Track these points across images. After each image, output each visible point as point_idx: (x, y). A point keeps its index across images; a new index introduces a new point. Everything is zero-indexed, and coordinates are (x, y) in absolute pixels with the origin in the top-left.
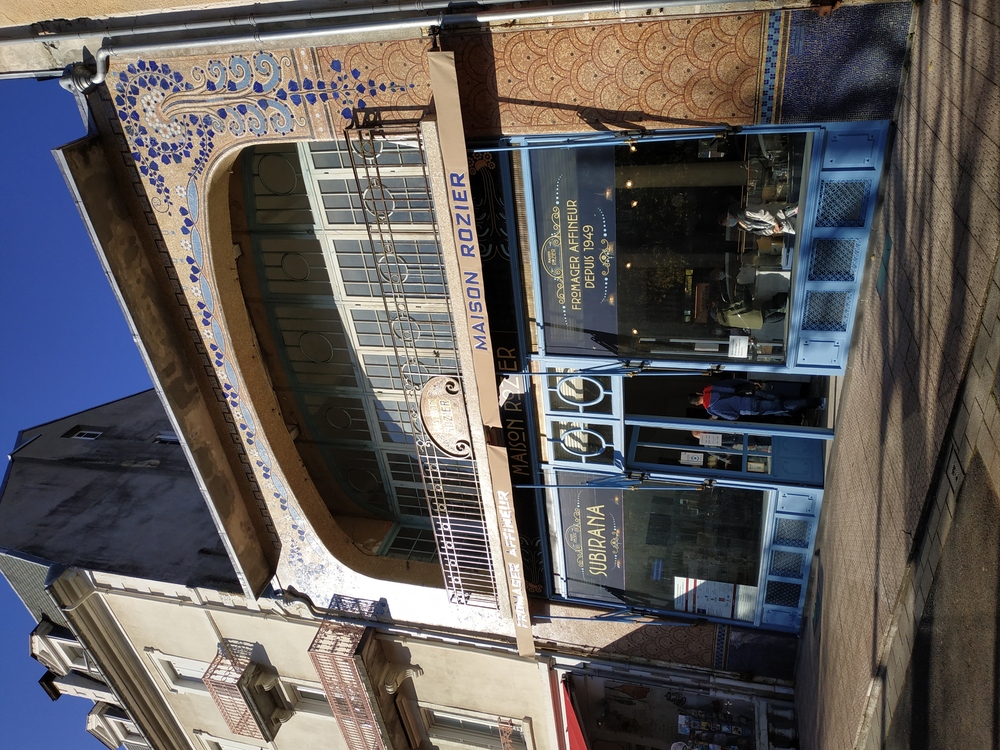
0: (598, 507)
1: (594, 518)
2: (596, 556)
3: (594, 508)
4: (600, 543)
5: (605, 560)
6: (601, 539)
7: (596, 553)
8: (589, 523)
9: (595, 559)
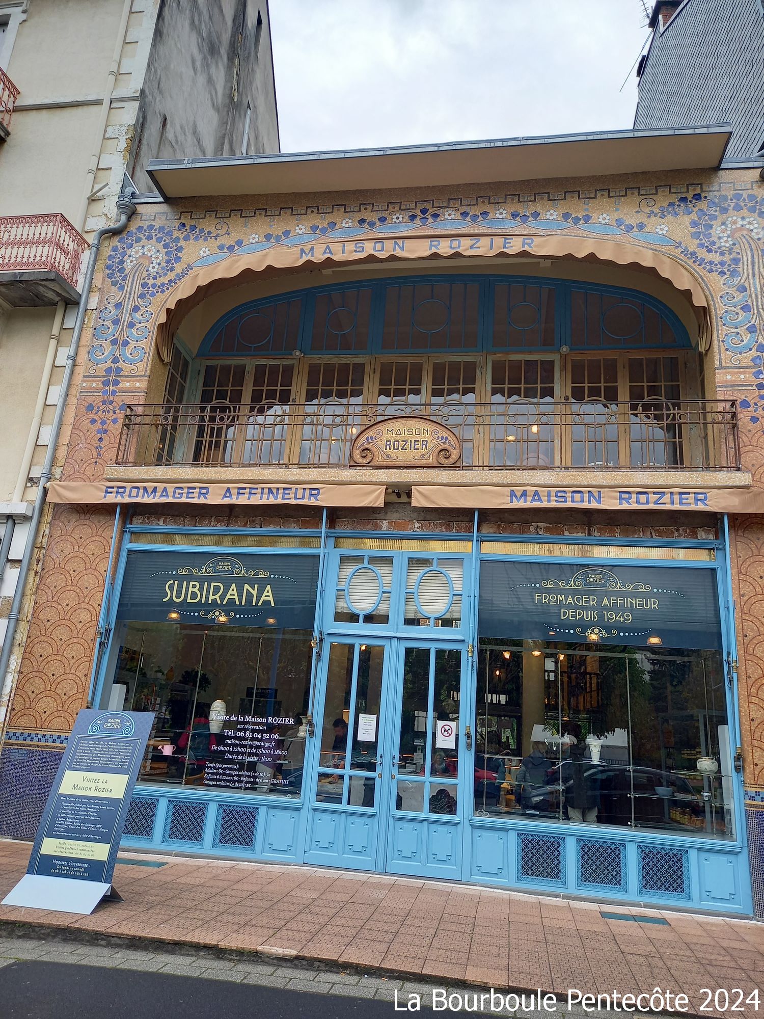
0: (271, 598)
1: (255, 593)
2: (196, 590)
3: (270, 594)
4: (217, 597)
5: (189, 600)
6: (222, 598)
7: (201, 590)
8: (246, 586)
9: (191, 589)
